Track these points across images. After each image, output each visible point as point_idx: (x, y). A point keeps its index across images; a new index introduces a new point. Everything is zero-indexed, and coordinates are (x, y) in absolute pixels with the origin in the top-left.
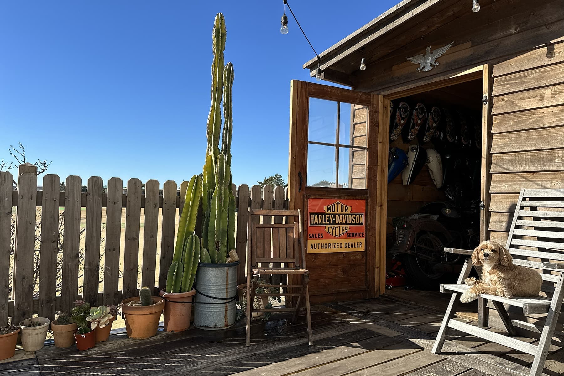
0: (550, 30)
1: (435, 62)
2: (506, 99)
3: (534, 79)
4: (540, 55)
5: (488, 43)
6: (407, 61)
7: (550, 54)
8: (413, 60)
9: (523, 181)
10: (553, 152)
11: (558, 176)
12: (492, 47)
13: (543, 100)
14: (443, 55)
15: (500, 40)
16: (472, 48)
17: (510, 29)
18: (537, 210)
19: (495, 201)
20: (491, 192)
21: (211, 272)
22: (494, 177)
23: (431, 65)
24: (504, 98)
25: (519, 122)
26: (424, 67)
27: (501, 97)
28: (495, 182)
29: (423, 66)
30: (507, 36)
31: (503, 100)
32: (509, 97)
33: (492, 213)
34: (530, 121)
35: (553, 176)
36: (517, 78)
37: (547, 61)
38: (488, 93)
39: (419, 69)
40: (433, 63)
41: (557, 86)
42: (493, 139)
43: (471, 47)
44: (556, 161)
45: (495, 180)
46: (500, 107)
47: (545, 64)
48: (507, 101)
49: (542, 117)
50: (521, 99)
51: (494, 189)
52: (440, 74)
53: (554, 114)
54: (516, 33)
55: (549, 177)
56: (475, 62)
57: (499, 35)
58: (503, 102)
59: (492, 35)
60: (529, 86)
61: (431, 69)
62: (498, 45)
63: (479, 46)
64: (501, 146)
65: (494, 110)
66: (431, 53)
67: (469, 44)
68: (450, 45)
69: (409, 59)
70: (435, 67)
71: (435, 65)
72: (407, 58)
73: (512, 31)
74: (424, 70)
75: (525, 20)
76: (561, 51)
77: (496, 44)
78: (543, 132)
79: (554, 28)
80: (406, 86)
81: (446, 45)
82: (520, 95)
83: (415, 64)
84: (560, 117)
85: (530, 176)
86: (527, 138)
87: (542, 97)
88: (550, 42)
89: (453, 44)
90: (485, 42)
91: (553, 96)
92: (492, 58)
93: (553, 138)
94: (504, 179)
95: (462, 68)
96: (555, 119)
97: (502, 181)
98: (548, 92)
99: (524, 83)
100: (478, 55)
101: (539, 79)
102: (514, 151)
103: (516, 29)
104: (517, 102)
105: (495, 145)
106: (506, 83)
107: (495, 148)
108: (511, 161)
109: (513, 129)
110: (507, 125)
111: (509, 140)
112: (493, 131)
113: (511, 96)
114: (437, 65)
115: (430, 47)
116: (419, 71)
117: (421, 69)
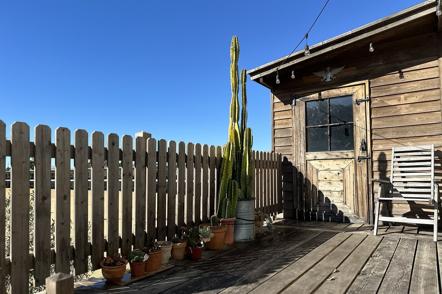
0: (402, 65)
1: (334, 76)
2: (379, 100)
3: (394, 89)
4: (397, 77)
5: (367, 69)
7: (401, 77)
9: (392, 143)
10: (407, 128)
11: (410, 140)
12: (369, 71)
13: (400, 100)
15: (374, 67)
17: (379, 62)
18: (400, 158)
19: (375, 155)
20: (373, 150)
22: (374, 142)
23: (331, 78)
24: (378, 99)
25: (387, 112)
27: (376, 98)
28: (375, 144)
29: (325, 78)
30: (377, 66)
31: (377, 100)
33: (374, 162)
34: (392, 112)
35: (408, 140)
36: (385, 89)
37: (401, 80)
38: (369, 96)
40: (332, 77)
41: (407, 94)
42: (372, 121)
43: (357, 70)
44: (408, 132)
46: (376, 104)
47: (400, 82)
49: (400, 109)
50: (388, 100)
51: (375, 149)
52: (336, 84)
53: (407, 108)
54: (383, 65)
55: (405, 140)
56: (359, 78)
57: (373, 65)
59: (369, 64)
60: (392, 93)
61: (331, 80)
63: (361, 70)
64: (378, 125)
65: (372, 105)
66: (330, 71)
67: (355, 68)
68: (343, 68)
69: (314, 73)
71: (334, 78)
73: (381, 63)
74: (326, 81)
76: (408, 76)
77: (371, 69)
78: (400, 118)
80: (314, 90)
82: (387, 98)
84: (409, 110)
85: (394, 140)
86: (392, 121)
87: (399, 100)
88: (402, 70)
90: (365, 67)
91: (406, 99)
92: (370, 77)
93: (406, 120)
94: (380, 142)
96: (407, 111)
97: (379, 144)
98: (402, 97)
99: (389, 91)
100: (361, 75)
101: (397, 89)
102: (385, 127)
103: (383, 62)
104: (385, 101)
105: (374, 124)
106: (378, 91)
107: (374, 126)
108: (384, 133)
109: (384, 116)
110: (380, 113)
111: (382, 121)
112: (372, 117)
113: (382, 98)
114: (335, 78)
115: (329, 68)
116: (322, 81)
117: (324, 80)
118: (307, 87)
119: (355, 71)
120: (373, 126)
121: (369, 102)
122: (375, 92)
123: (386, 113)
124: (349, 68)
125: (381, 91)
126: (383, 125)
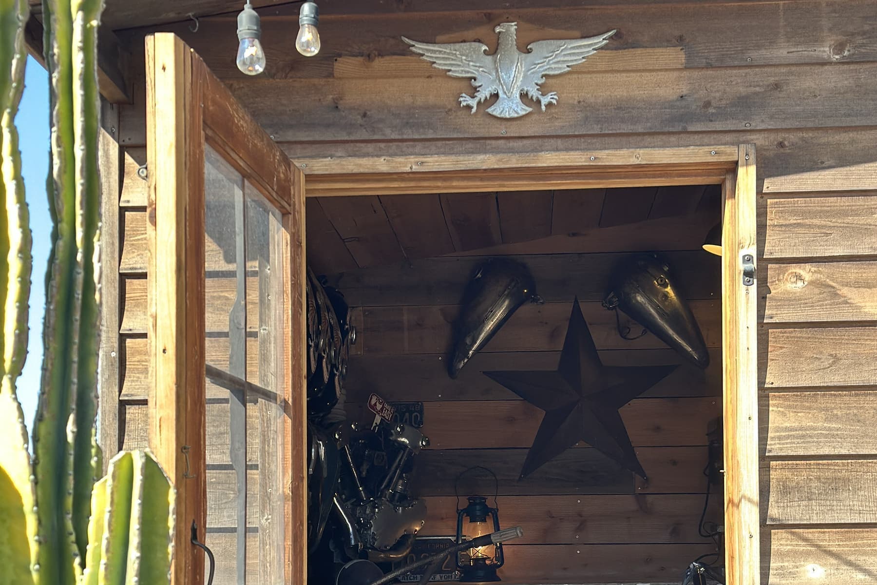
1: (543, 89)
6: (405, 51)
8: (441, 57)
12: (757, 89)
14: (575, 71)
16: (686, 73)
17: (817, 41)
22: (780, 541)
23: (524, 96)
24: (802, 272)
25: (857, 362)
26: (495, 96)
27: (795, 269)
28: (782, 555)
29: (487, 93)
30: (808, 64)
31: (799, 277)
32: (820, 272)
38: (755, 247)
39: (473, 103)
40: (534, 93)
42: (771, 409)
43: (686, 68)
46: (790, 300)
48: (811, 283)
50: (858, 285)
52: (559, 141)
54: (838, 63)
56: (699, 127)
57: (782, 52)
58: (800, 284)
59: (758, 47)
61: (524, 113)
63: (710, 72)
64: (803, 434)
66: (523, 49)
67: (674, 56)
68: (600, 41)
70: (543, 108)
71: (544, 101)
72: (407, 40)
73: (826, 51)
75: (867, 28)
81: (583, 37)
82: (852, 271)
83: (450, 77)
89: (611, 38)
97: (807, 556)
99: (865, 232)
100: (707, 104)
102: (844, 452)
103: (839, 48)
104: (844, 291)
105: (777, 430)
106: (807, 221)
107: (779, 438)
108: (835, 485)
109: (836, 380)
110: (817, 363)
111: (822, 415)
112: (771, 380)
113: (824, 268)
114: (550, 105)
115: (513, 27)
116: (469, 107)
117: (479, 103)
118: (364, 135)
119: (676, 74)
120: (772, 438)
121: (755, 286)
122: (786, 226)
123: (849, 366)
124: (639, 51)
125: (819, 227)
126: (831, 436)
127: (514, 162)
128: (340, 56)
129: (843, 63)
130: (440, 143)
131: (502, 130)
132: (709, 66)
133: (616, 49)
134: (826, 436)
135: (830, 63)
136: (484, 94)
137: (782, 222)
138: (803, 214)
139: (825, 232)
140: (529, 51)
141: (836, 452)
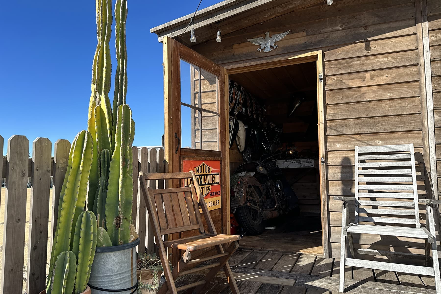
0: (367, 31)
1: (275, 45)
2: (336, 79)
3: (357, 65)
4: (360, 48)
5: (319, 35)
6: (247, 41)
7: (368, 48)
8: (254, 41)
9: (353, 141)
10: (375, 119)
11: (379, 137)
12: (323, 38)
13: (365, 80)
14: (282, 40)
15: (329, 33)
16: (306, 37)
17: (336, 26)
18: (365, 162)
19: (331, 157)
20: (328, 150)
21: (113, 258)
22: (329, 139)
23: (271, 47)
24: (334, 78)
25: (348, 97)
26: (265, 48)
27: (332, 77)
28: (330, 142)
29: (263, 48)
30: (333, 31)
31: (334, 79)
32: (339, 77)
33: (329, 167)
34: (353, 97)
35: (375, 137)
36: (344, 64)
37: (365, 53)
38: (322, 73)
39: (260, 50)
40: (273, 46)
41: (374, 72)
42: (327, 109)
44: (377, 126)
45: (331, 141)
46: (331, 85)
47: (365, 55)
48: (336, 80)
49: (364, 93)
50: (348, 79)
51: (331, 148)
52: (279, 55)
53: (374, 92)
54: (341, 30)
55: (372, 137)
56: (309, 48)
57: (328, 29)
58: (334, 81)
59: (323, 29)
60: (354, 70)
61: (270, 50)
62: (327, 37)
64: (335, 114)
65: (327, 87)
66: (271, 37)
67: (304, 34)
68: (287, 33)
69: (249, 40)
70: (275, 49)
71: (275, 47)
72: (247, 39)
73: (338, 28)
74: (265, 51)
75: (348, 21)
76: (375, 47)
77: (326, 36)
78: (365, 105)
79: (370, 29)
80: (248, 63)
81: (283, 33)
82: (346, 76)
83: (256, 45)
84: (377, 94)
85: (357, 137)
86: (354, 109)
87: (364, 80)
88: (368, 39)
89: (289, 32)
90: (317, 33)
91: (372, 78)
92: (324, 46)
93: (374, 109)
94: (338, 139)
95: (298, 52)
96: (374, 95)
97: (337, 142)
98: (368, 75)
99: (349, 67)
100: (311, 43)
101: (360, 65)
102: (345, 118)
103: (341, 27)
104: (344, 81)
105: (329, 114)
106: (335, 66)
107: (329, 116)
108: (343, 126)
109: (343, 101)
110: (338, 98)
111: (340, 110)
112: (327, 103)
113: (340, 76)
114: (276, 48)
115: (269, 32)
116: (260, 51)
117: (261, 50)
118: (239, 60)
119: (304, 38)
120: (328, 116)
121: (322, 82)
122: (330, 68)
123: (346, 98)
124: (295, 34)
125: (338, 67)
126: (342, 114)
127: (269, 61)
128: (234, 44)
129: (343, 30)
130: (254, 59)
131: (266, 55)
132: (311, 35)
133: (291, 34)
134: (340, 115)
135: (340, 30)
136: (262, 48)
137: (329, 67)
138: (334, 65)
139: (340, 68)
140: (272, 37)
141: (343, 118)
